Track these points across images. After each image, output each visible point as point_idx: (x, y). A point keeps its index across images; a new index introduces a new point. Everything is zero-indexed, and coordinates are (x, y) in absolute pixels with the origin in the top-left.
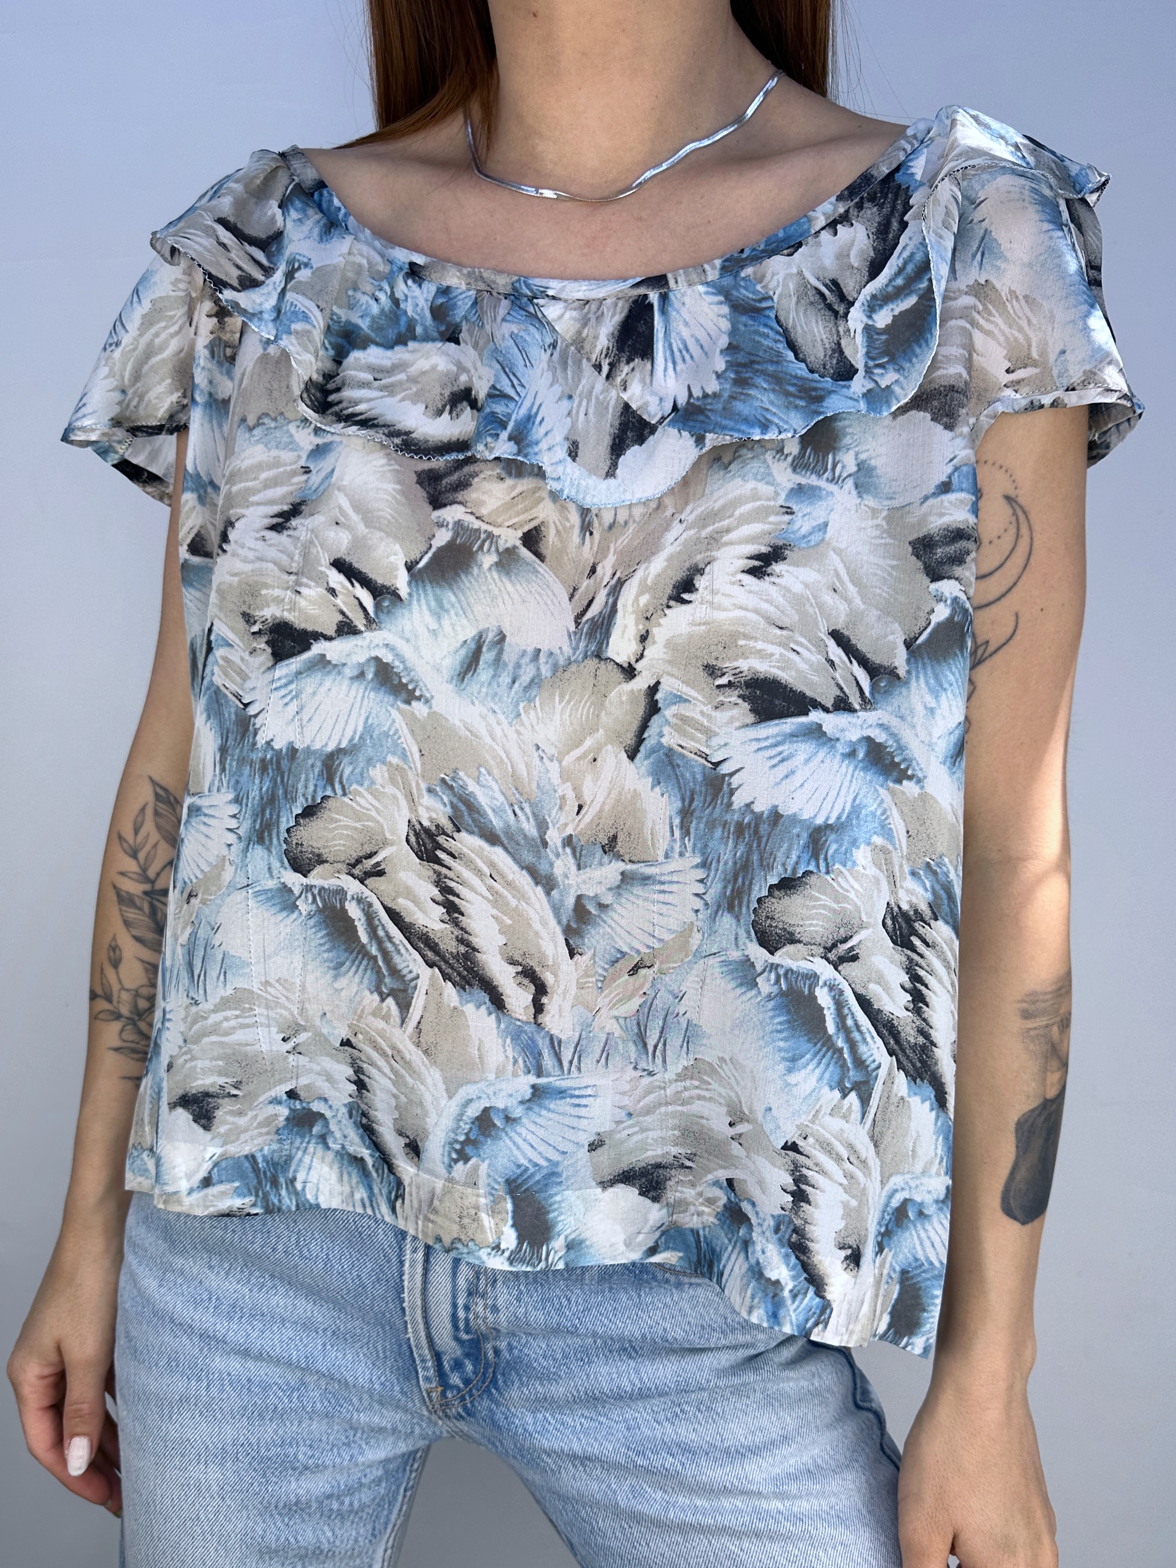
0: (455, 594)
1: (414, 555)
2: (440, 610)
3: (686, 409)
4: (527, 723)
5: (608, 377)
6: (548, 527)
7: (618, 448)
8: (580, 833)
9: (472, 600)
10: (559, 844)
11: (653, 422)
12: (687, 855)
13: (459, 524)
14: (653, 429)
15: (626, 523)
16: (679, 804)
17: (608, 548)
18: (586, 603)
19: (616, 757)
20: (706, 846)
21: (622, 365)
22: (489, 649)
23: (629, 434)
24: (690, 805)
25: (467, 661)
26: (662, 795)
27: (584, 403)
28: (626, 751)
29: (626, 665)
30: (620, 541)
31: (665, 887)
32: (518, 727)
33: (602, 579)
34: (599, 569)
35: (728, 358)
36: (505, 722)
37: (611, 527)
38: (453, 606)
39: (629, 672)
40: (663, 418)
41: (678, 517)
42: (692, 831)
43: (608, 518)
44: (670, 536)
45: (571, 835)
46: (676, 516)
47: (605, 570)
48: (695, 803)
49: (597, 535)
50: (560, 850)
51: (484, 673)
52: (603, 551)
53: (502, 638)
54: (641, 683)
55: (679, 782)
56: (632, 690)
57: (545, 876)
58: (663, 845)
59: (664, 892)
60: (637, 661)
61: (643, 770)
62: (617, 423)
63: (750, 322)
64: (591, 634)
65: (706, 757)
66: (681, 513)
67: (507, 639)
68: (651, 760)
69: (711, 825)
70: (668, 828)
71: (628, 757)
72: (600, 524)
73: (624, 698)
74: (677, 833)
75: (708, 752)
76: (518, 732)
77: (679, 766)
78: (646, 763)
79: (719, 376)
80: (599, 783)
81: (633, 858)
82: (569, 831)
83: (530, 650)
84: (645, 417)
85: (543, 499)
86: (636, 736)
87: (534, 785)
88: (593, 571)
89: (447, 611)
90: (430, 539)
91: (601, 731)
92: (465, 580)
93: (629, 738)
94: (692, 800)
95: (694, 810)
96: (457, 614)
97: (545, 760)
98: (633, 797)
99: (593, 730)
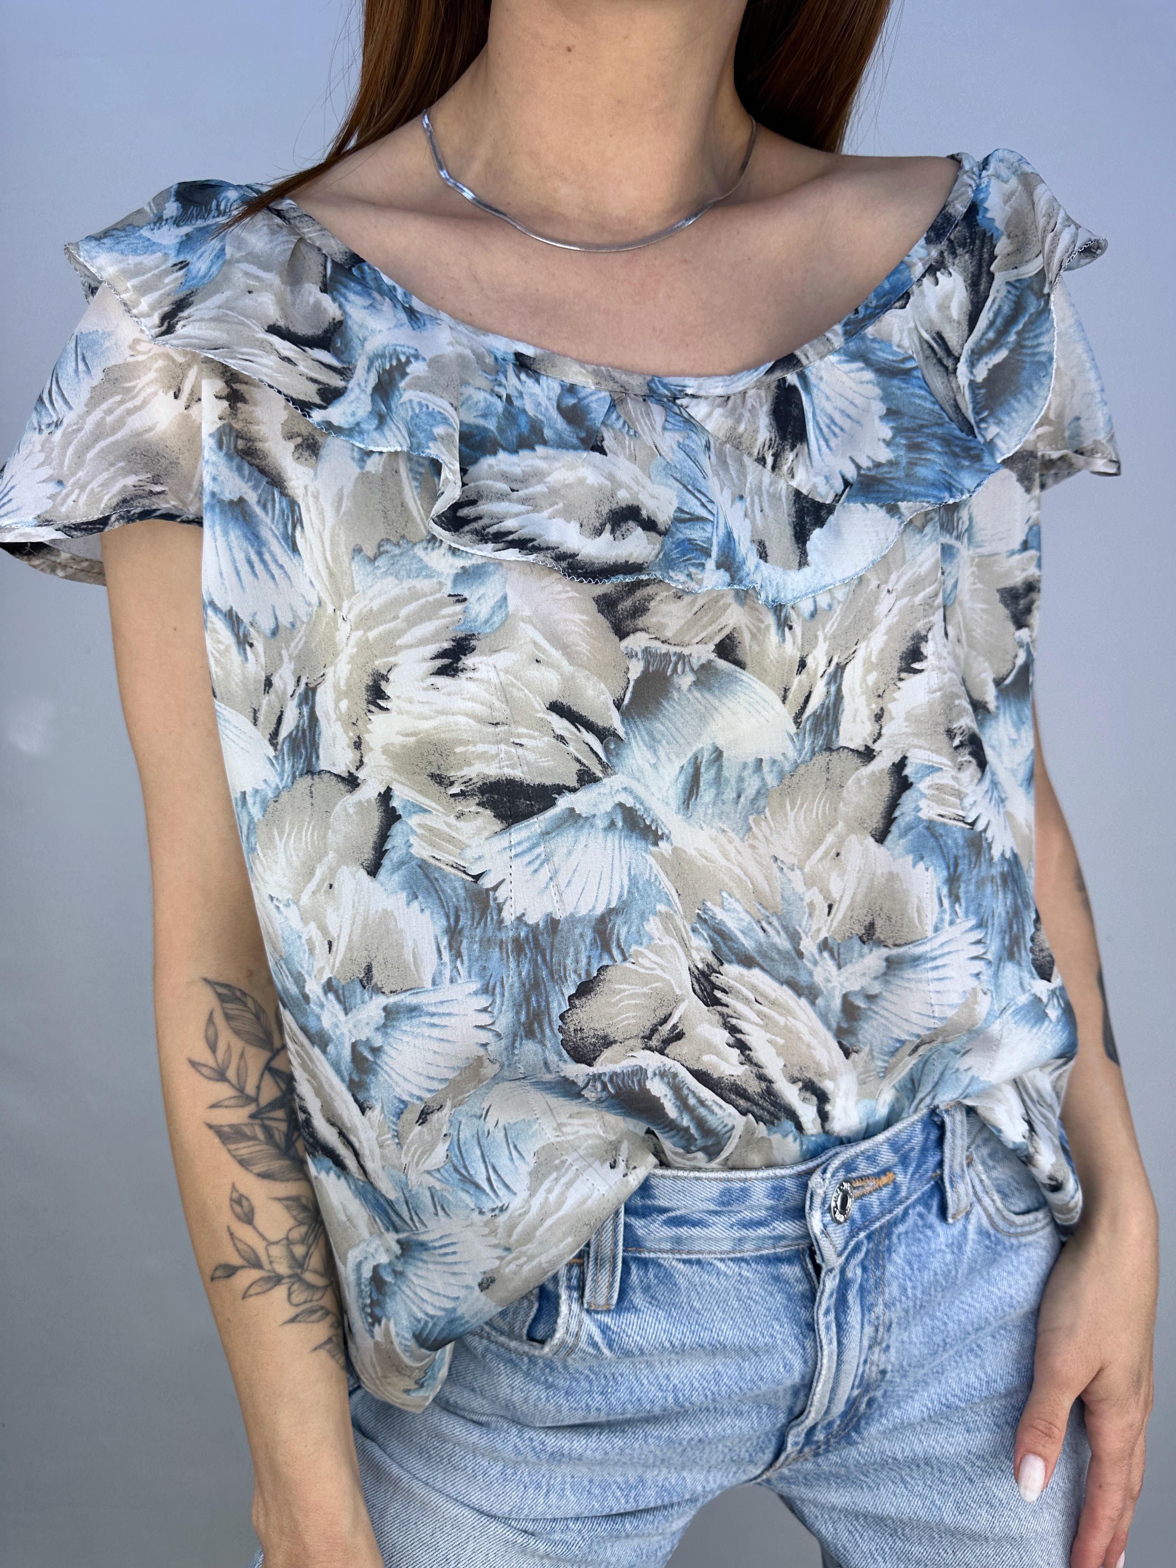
0: (662, 723)
1: (619, 693)
2: (653, 743)
3: (861, 483)
4: (760, 836)
5: (774, 468)
6: (741, 633)
7: (801, 536)
8: (835, 932)
9: (679, 724)
10: (815, 951)
11: (828, 502)
12: (958, 921)
13: (646, 651)
14: (830, 509)
15: (830, 606)
16: (945, 873)
17: (816, 637)
18: (802, 700)
19: (862, 844)
20: (980, 905)
21: (787, 452)
22: (707, 769)
23: (807, 519)
24: (955, 871)
25: (688, 786)
26: (927, 869)
27: (756, 499)
28: (873, 836)
29: (862, 749)
30: (828, 626)
31: (938, 962)
32: (751, 841)
33: (816, 670)
34: (809, 661)
35: (892, 425)
36: (737, 842)
37: (813, 615)
38: (663, 735)
39: (867, 755)
40: (837, 498)
41: (885, 588)
42: (962, 895)
43: (806, 606)
44: (881, 609)
45: (826, 939)
46: (882, 587)
47: (818, 660)
48: (960, 868)
49: (798, 628)
50: (817, 956)
51: (707, 794)
52: (810, 641)
53: (718, 755)
54: (883, 762)
55: (942, 852)
56: (873, 772)
57: (807, 987)
58: (930, 921)
59: (937, 968)
60: (875, 741)
61: (899, 850)
62: (793, 512)
63: (903, 385)
64: (816, 728)
65: (962, 819)
66: (886, 582)
67: (725, 755)
68: (910, 837)
69: (980, 884)
70: (936, 900)
71: (877, 841)
72: (798, 615)
73: (864, 783)
74: (946, 902)
75: (961, 813)
76: (752, 847)
77: (941, 835)
78: (901, 842)
79: (888, 444)
80: (846, 877)
81: (898, 942)
82: (823, 935)
83: (751, 760)
84: (818, 499)
85: (730, 605)
86: (884, 818)
87: (778, 898)
88: (802, 664)
89: (659, 742)
90: (626, 673)
91: (841, 824)
92: (668, 707)
93: (876, 821)
94: (956, 866)
95: (961, 875)
96: (668, 743)
97: (785, 869)
98: (888, 880)
99: (832, 825)
